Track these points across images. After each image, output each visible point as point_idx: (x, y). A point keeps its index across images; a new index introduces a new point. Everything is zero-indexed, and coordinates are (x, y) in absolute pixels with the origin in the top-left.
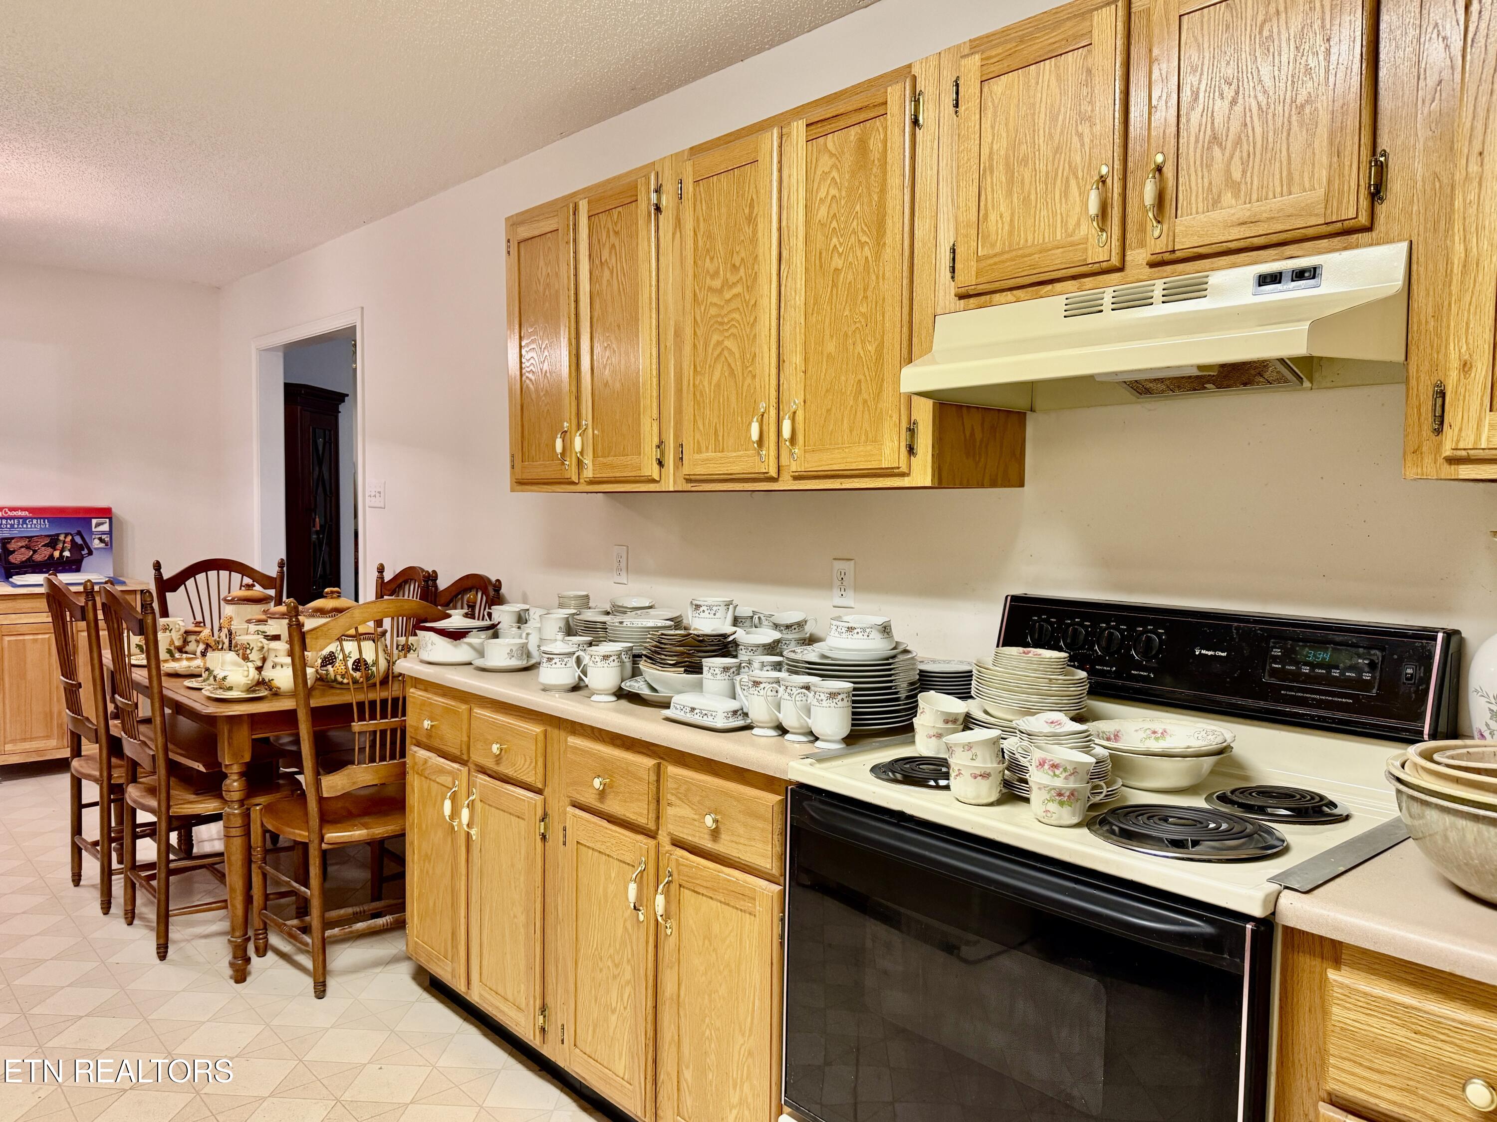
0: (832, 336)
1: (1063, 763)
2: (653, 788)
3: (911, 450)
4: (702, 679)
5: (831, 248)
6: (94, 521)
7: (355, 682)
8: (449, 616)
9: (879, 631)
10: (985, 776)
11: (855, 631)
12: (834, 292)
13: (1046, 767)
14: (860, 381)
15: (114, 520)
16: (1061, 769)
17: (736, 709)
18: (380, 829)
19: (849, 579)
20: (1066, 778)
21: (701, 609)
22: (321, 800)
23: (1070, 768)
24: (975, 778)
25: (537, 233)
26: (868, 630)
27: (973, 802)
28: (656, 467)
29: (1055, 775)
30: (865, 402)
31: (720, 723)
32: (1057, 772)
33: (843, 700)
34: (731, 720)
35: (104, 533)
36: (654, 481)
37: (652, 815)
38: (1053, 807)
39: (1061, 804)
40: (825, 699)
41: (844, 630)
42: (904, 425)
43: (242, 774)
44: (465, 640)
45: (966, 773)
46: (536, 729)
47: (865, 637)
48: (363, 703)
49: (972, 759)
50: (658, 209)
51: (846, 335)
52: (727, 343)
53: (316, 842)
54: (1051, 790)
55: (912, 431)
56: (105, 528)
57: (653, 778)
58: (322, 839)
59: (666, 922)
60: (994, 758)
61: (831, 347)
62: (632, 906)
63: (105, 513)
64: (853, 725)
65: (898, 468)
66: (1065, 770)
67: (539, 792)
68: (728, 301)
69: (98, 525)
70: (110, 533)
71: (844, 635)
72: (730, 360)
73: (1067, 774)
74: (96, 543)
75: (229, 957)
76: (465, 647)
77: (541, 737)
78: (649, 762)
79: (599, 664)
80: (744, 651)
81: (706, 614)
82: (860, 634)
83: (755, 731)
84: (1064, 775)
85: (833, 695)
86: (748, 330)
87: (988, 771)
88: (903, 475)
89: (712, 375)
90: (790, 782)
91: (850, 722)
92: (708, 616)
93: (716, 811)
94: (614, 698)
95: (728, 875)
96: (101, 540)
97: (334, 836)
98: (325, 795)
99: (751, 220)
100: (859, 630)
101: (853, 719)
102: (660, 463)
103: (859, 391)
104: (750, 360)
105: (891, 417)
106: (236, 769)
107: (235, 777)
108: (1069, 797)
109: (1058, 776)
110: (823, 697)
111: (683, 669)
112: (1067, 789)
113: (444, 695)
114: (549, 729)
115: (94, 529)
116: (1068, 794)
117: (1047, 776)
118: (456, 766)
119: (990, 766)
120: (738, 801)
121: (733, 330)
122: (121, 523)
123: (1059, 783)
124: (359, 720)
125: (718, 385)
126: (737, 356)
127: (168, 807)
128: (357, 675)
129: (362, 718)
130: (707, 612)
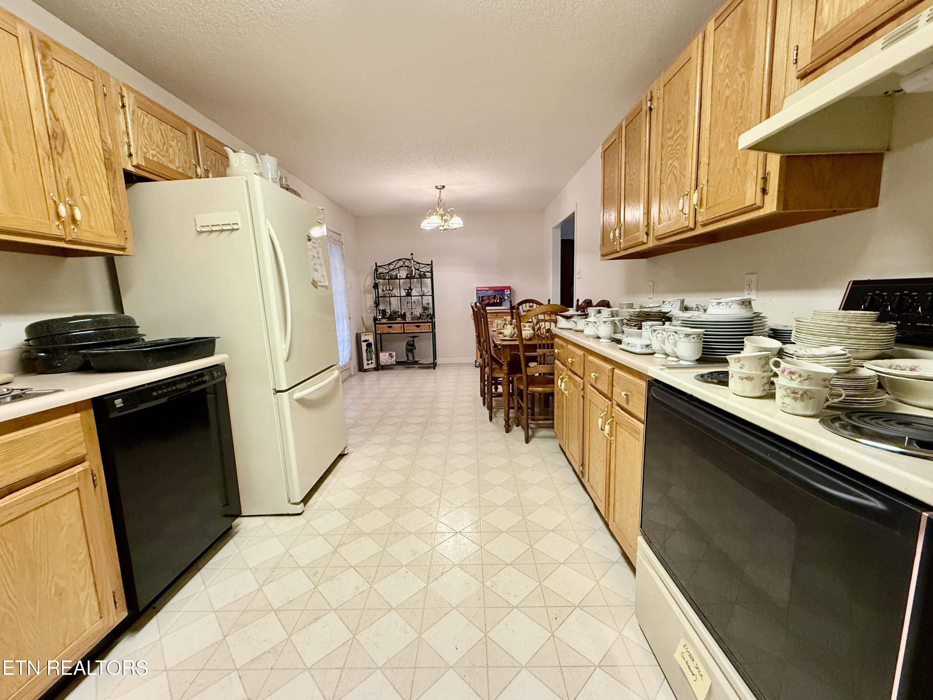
0: (723, 138)
1: (799, 371)
2: (610, 378)
3: (764, 191)
4: (642, 332)
5: (725, 84)
6: (506, 291)
7: (547, 337)
8: (569, 310)
9: (739, 304)
10: (749, 378)
11: (722, 304)
12: (725, 111)
13: (786, 373)
14: (736, 159)
15: (511, 290)
16: (797, 376)
17: (648, 344)
18: (548, 390)
19: (753, 285)
20: (800, 382)
21: (665, 303)
22: (527, 376)
23: (805, 375)
24: (742, 379)
25: (610, 144)
26: (730, 304)
27: (741, 395)
28: (645, 236)
29: (791, 379)
30: (738, 170)
31: (638, 350)
32: (794, 377)
33: (694, 338)
34: (644, 349)
35: (508, 294)
36: (644, 243)
37: (610, 391)
38: (788, 401)
39: (795, 399)
40: (682, 337)
41: (715, 304)
42: (760, 175)
43: (508, 365)
44: (572, 319)
45: (736, 376)
46: (581, 353)
47: (728, 307)
48: (549, 344)
49: (741, 368)
50: (651, 109)
51: (730, 133)
52: (674, 164)
53: (525, 390)
54: (787, 389)
55: (765, 179)
56: (508, 292)
57: (610, 374)
58: (527, 389)
59: (610, 437)
60: (758, 368)
61: (722, 145)
62: (600, 428)
63: (509, 288)
64: (703, 354)
65: (755, 204)
66: (800, 376)
67: (582, 379)
68: (675, 141)
69: (507, 292)
70: (510, 294)
71: (714, 307)
72: (675, 172)
73: (802, 379)
74: (506, 298)
75: (504, 424)
76: (572, 322)
77: (582, 356)
78: (609, 367)
79: (602, 325)
80: (674, 320)
81: (667, 306)
82: (725, 306)
83: (655, 355)
84: (799, 379)
85: (687, 335)
86: (683, 152)
87: (752, 376)
88: (760, 208)
89: (667, 182)
90: (650, 377)
91: (701, 352)
92: (668, 306)
93: (627, 391)
94: (610, 341)
95: (632, 421)
96: (507, 296)
97: (532, 389)
98: (528, 374)
99: (687, 92)
100: (724, 304)
101: (703, 351)
102: (647, 234)
103: (736, 165)
104: (683, 167)
105: (752, 174)
106: (505, 363)
107: (506, 365)
108: (802, 395)
109: (794, 380)
110: (682, 336)
111: (637, 328)
112: (801, 389)
113: (562, 340)
114: (585, 353)
115: (505, 293)
116: (801, 392)
117: (786, 380)
118: (564, 367)
119: (753, 373)
120: (635, 386)
121: (677, 155)
122: (514, 291)
123: (795, 384)
124: (539, 349)
125: (670, 187)
126: (678, 168)
127: (492, 374)
128: (547, 334)
129: (540, 348)
130: (668, 305)
